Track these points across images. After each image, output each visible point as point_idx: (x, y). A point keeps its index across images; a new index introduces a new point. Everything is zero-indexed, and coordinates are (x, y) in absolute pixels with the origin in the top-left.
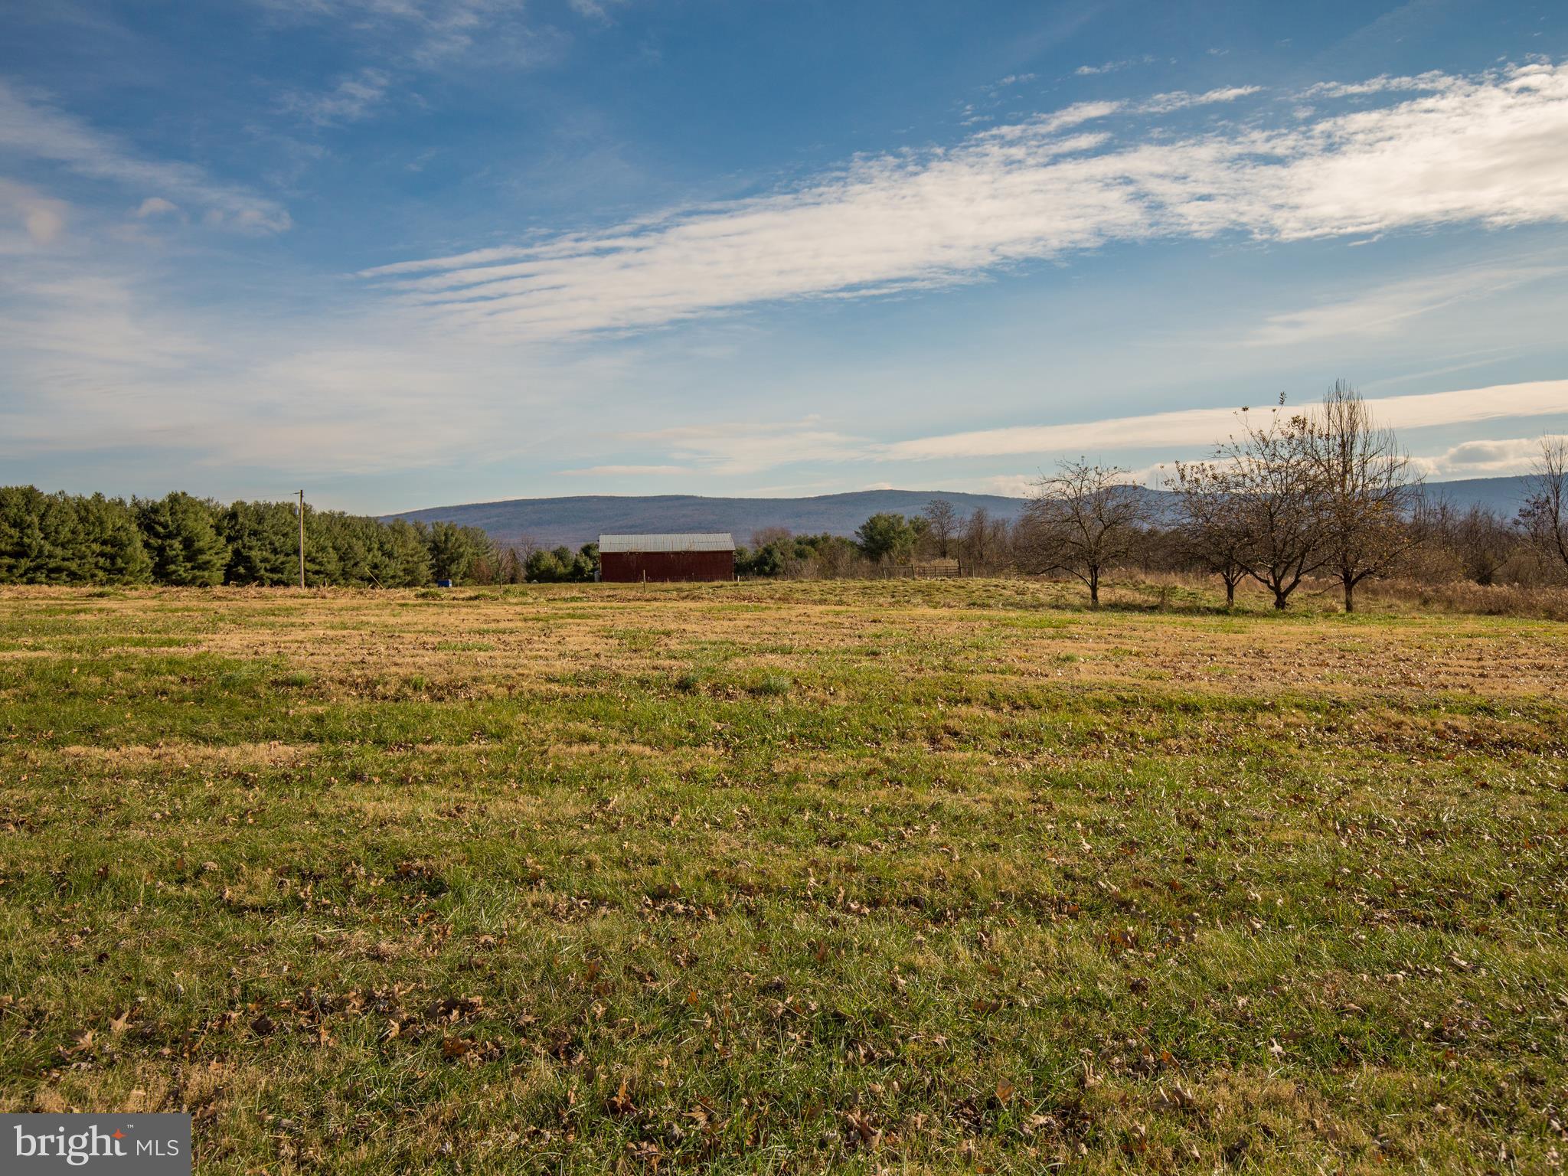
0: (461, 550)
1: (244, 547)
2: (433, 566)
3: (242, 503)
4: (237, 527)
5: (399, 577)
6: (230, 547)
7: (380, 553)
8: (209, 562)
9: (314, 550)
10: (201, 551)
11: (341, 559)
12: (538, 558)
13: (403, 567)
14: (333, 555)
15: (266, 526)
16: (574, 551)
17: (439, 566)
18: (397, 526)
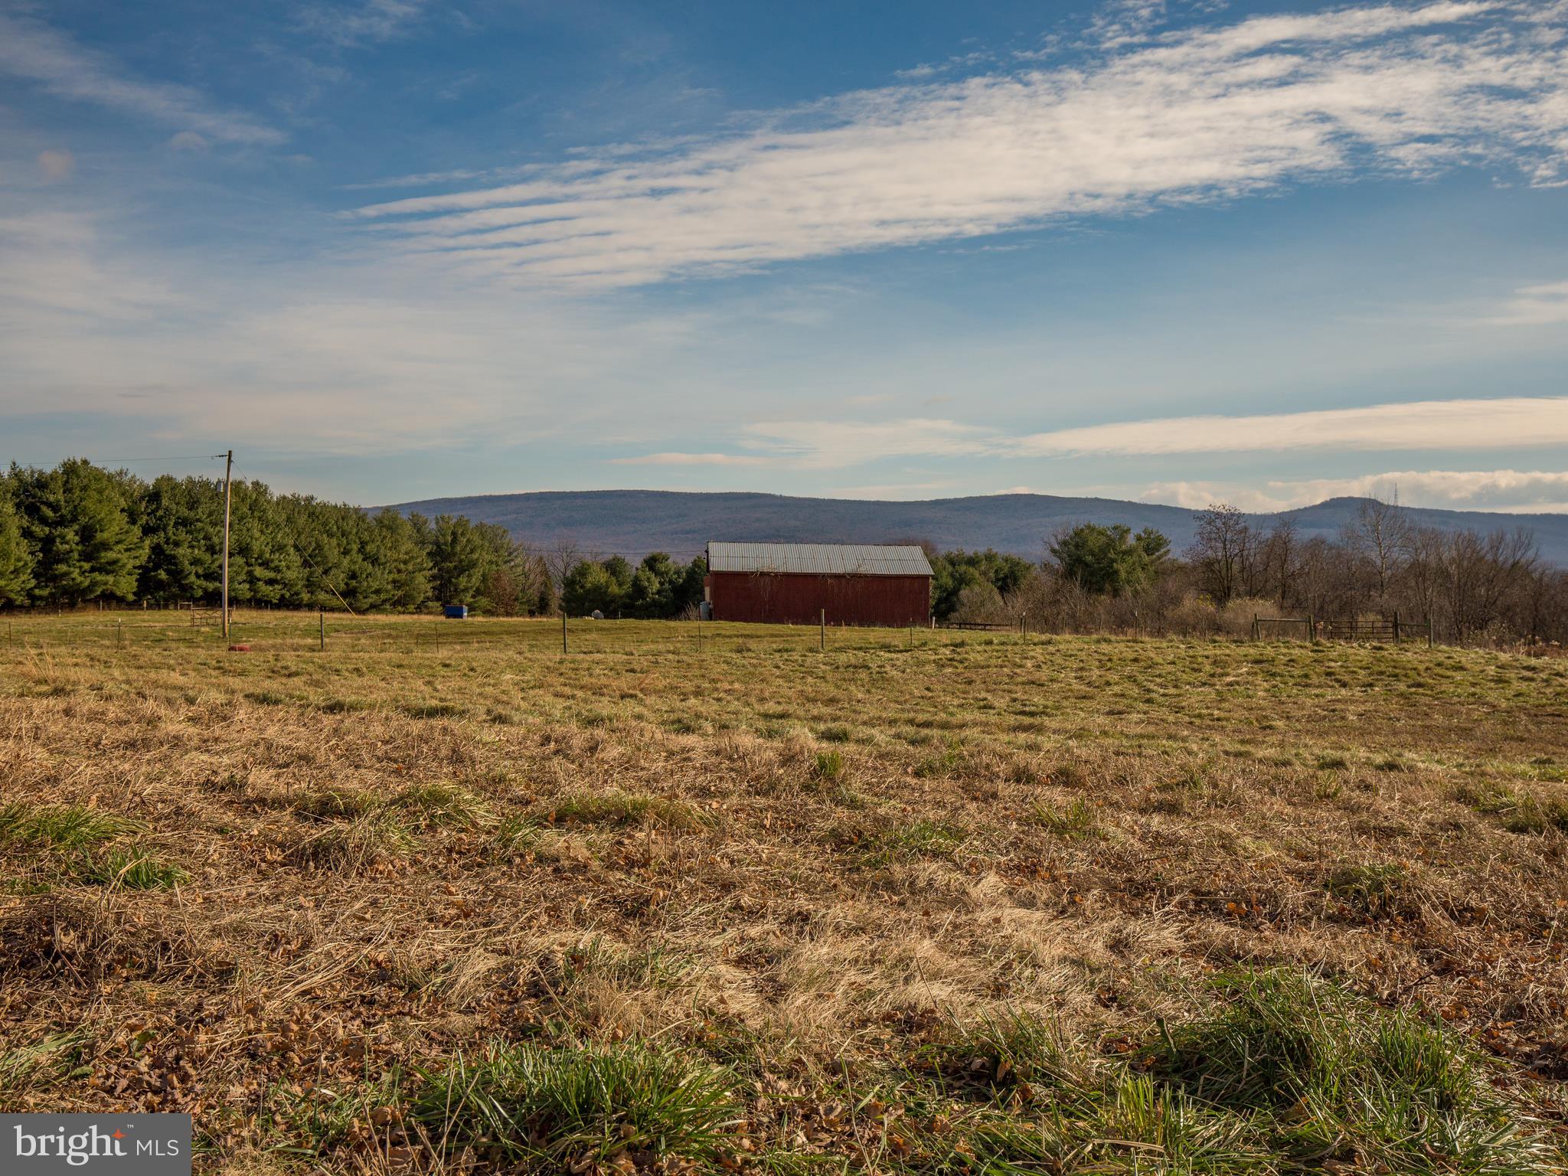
0: (475, 556)
1: (167, 543)
2: (434, 578)
3: (170, 479)
4: (160, 513)
5: (387, 591)
6: (147, 542)
7: (361, 557)
8: (115, 562)
9: (268, 550)
10: (105, 546)
11: (306, 564)
12: (583, 571)
13: (391, 577)
14: (295, 558)
15: (201, 512)
16: (634, 561)
17: (442, 578)
18: (388, 520)
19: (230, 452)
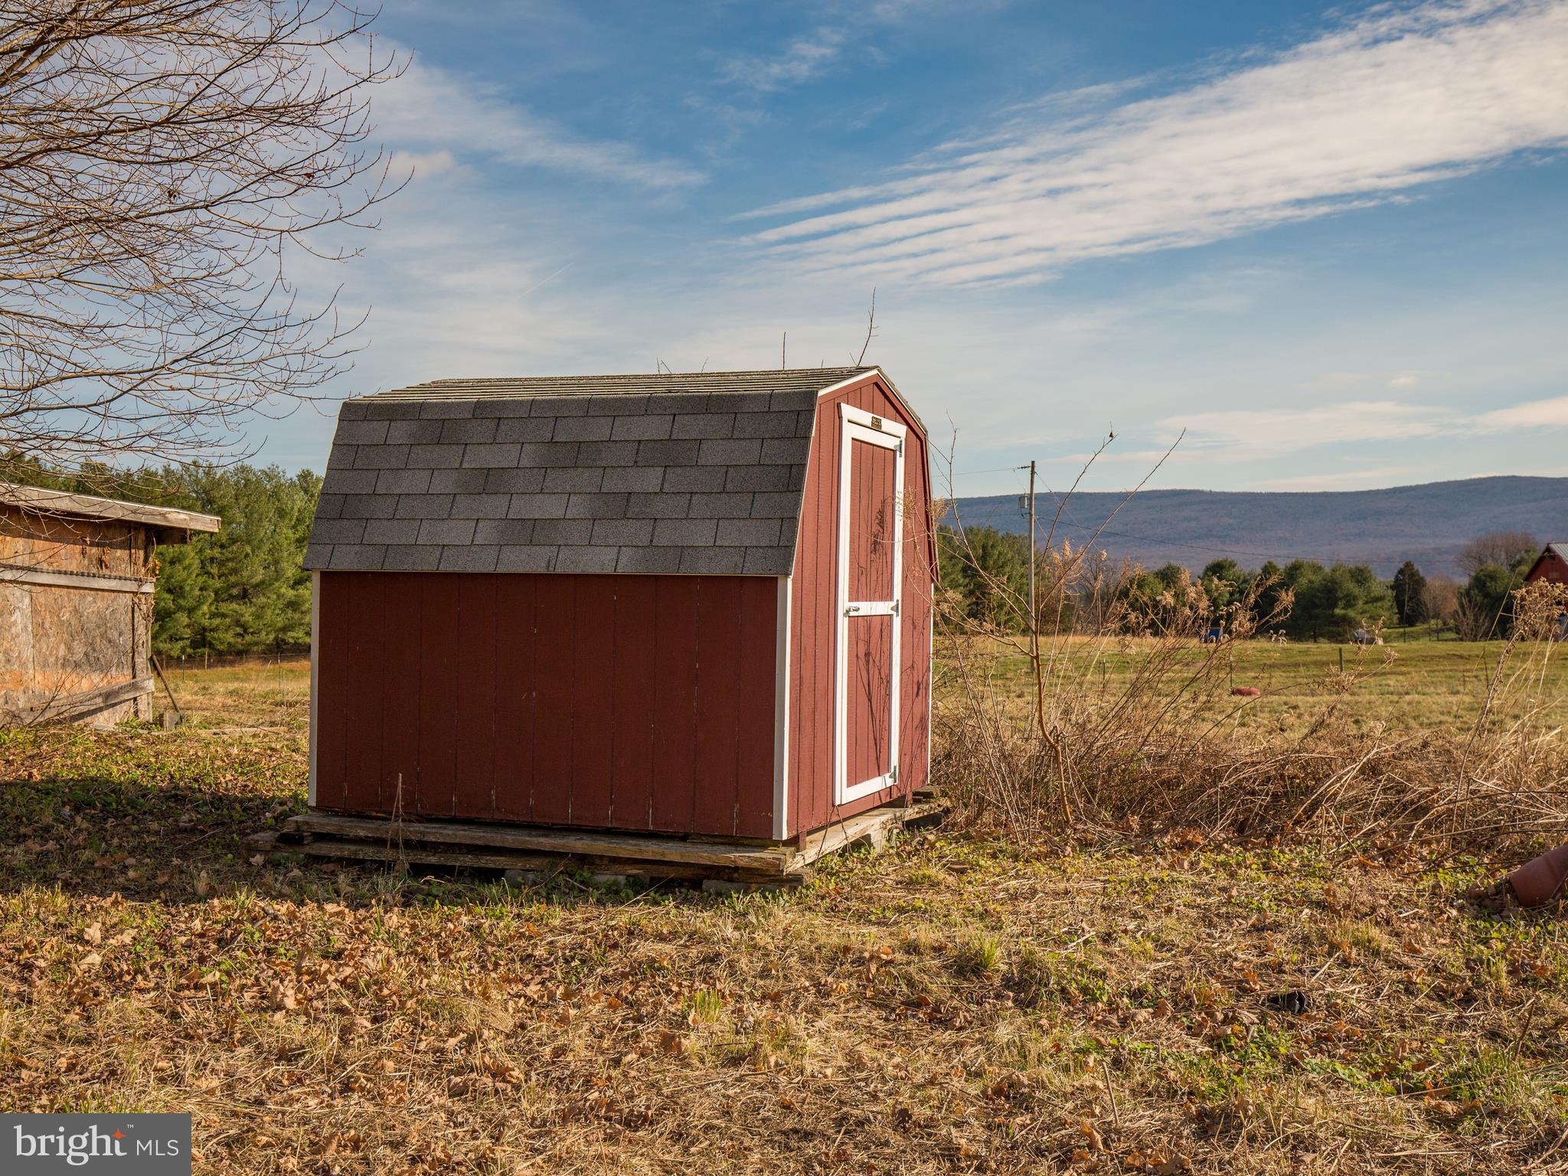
19: (1033, 462)
